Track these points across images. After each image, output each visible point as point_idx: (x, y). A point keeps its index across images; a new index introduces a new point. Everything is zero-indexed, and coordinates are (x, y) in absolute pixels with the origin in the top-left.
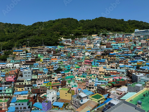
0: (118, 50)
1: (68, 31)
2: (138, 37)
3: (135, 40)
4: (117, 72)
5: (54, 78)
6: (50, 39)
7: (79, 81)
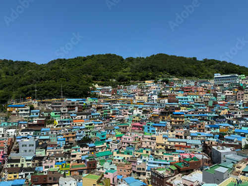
0: (188, 106)
1: (108, 73)
2: (219, 85)
3: (215, 90)
4: (187, 144)
6: (75, 87)
7: (119, 161)
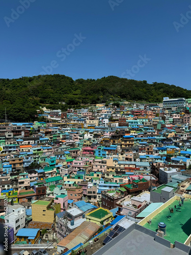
0: (137, 130)
1: (57, 96)
2: (167, 109)
3: (164, 114)
4: (136, 166)
5: (23, 183)
6: (20, 110)
7: (70, 185)
